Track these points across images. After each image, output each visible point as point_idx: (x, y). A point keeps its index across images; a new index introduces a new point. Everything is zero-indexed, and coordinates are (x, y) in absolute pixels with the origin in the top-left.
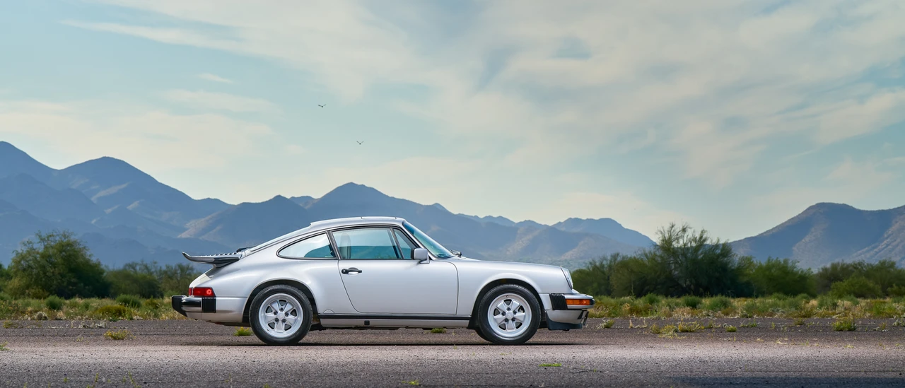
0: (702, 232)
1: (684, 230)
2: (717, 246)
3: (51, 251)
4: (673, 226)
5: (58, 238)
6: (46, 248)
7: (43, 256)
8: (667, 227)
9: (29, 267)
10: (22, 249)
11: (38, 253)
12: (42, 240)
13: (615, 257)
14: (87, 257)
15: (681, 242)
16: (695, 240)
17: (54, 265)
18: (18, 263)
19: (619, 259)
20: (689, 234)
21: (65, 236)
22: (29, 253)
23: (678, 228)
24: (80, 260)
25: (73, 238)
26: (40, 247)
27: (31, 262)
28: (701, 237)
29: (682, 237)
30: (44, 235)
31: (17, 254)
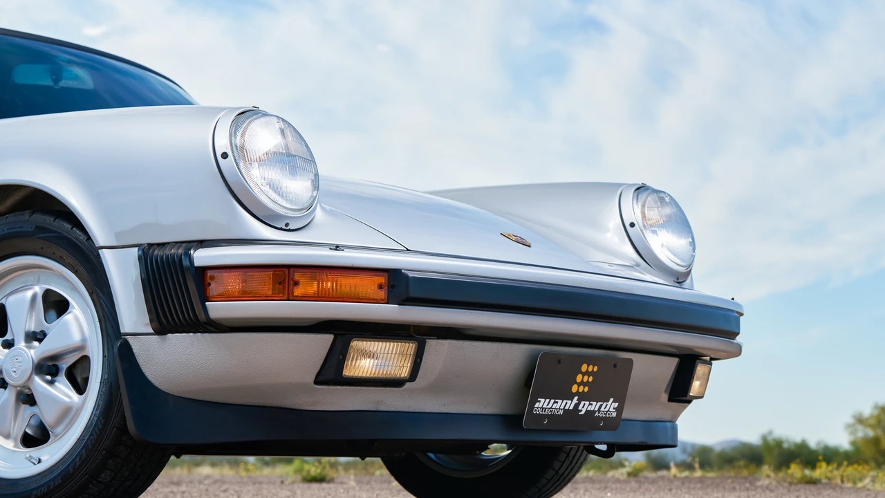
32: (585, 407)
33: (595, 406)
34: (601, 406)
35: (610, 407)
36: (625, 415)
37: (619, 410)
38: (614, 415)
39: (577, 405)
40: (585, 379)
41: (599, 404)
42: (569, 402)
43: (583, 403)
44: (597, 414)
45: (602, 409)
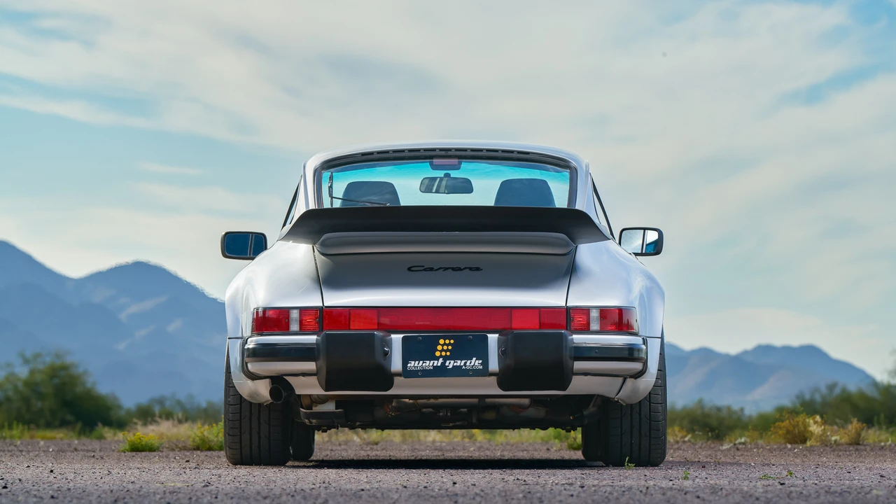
3: (39, 377)
5: (48, 360)
6: (32, 372)
7: (27, 383)
9: (8, 399)
12: (26, 361)
13: (831, 387)
14: (89, 385)
17: (41, 396)
19: (837, 391)
21: (58, 356)
22: (7, 379)
24: (79, 389)
25: (69, 360)
26: (23, 372)
27: (10, 393)
30: (29, 354)
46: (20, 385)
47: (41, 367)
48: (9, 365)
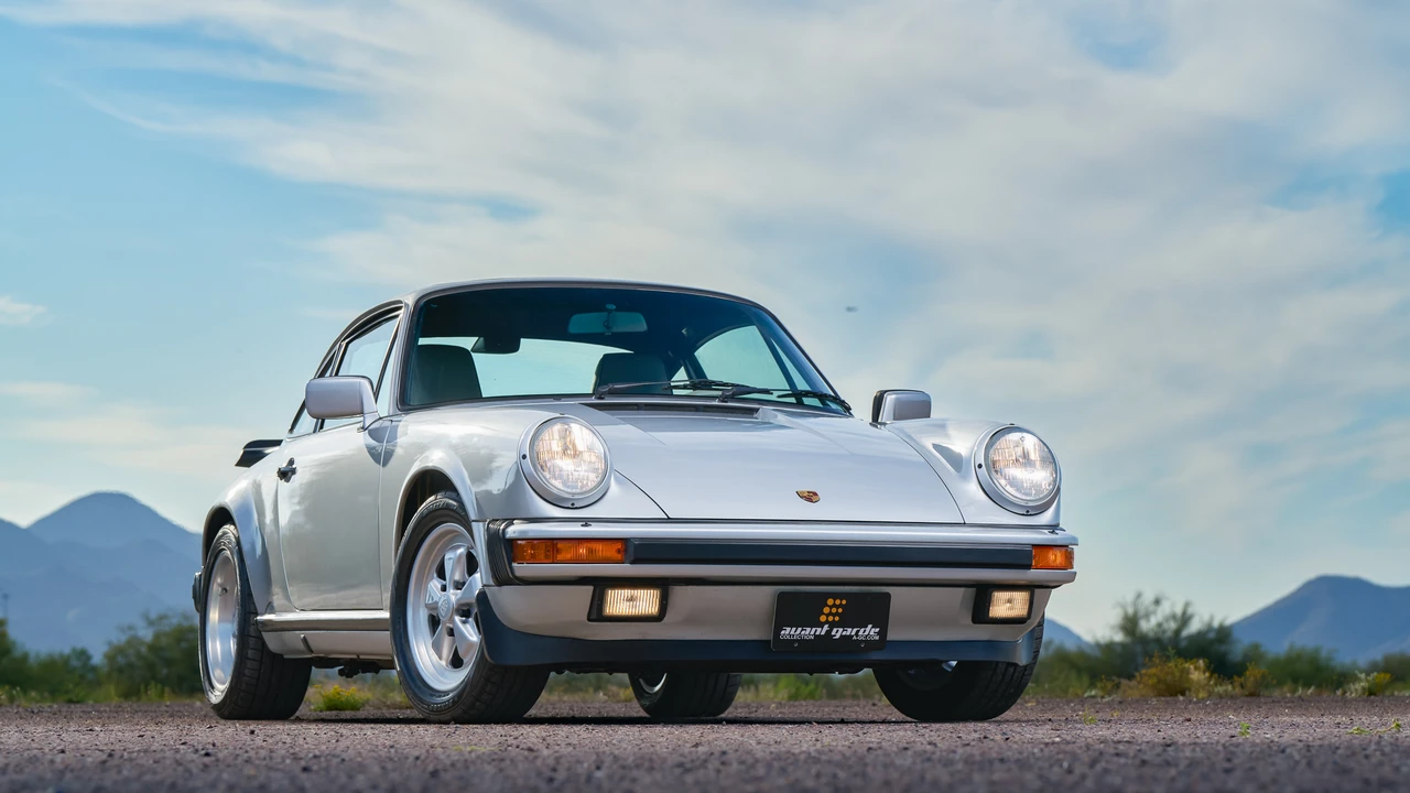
0: (1187, 605)
1: (1157, 602)
2: (1210, 628)
3: (164, 641)
4: (1139, 596)
5: (175, 621)
6: (157, 636)
7: (153, 648)
8: (1130, 598)
9: (131, 666)
10: (120, 638)
11: (143, 643)
12: (151, 623)
15: (1154, 621)
16: (1174, 617)
17: (168, 662)
18: (110, 657)
20: (1165, 609)
23: (1148, 598)
26: (147, 634)
27: (133, 659)
28: (1184, 613)
29: (1155, 612)
30: (153, 616)
31: (110, 643)
32: (838, 633)
33: (849, 631)
34: (858, 631)
35: (871, 631)
36: (890, 637)
37: (883, 633)
38: (877, 638)
39: (829, 632)
40: (834, 610)
41: (855, 630)
42: (819, 629)
43: (835, 630)
44: (855, 638)
45: (860, 633)
46: (144, 650)
47: (167, 629)
48: (131, 628)
